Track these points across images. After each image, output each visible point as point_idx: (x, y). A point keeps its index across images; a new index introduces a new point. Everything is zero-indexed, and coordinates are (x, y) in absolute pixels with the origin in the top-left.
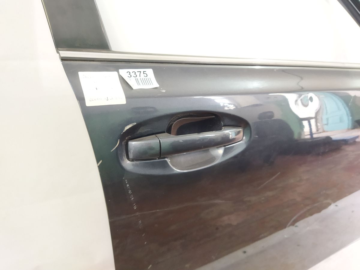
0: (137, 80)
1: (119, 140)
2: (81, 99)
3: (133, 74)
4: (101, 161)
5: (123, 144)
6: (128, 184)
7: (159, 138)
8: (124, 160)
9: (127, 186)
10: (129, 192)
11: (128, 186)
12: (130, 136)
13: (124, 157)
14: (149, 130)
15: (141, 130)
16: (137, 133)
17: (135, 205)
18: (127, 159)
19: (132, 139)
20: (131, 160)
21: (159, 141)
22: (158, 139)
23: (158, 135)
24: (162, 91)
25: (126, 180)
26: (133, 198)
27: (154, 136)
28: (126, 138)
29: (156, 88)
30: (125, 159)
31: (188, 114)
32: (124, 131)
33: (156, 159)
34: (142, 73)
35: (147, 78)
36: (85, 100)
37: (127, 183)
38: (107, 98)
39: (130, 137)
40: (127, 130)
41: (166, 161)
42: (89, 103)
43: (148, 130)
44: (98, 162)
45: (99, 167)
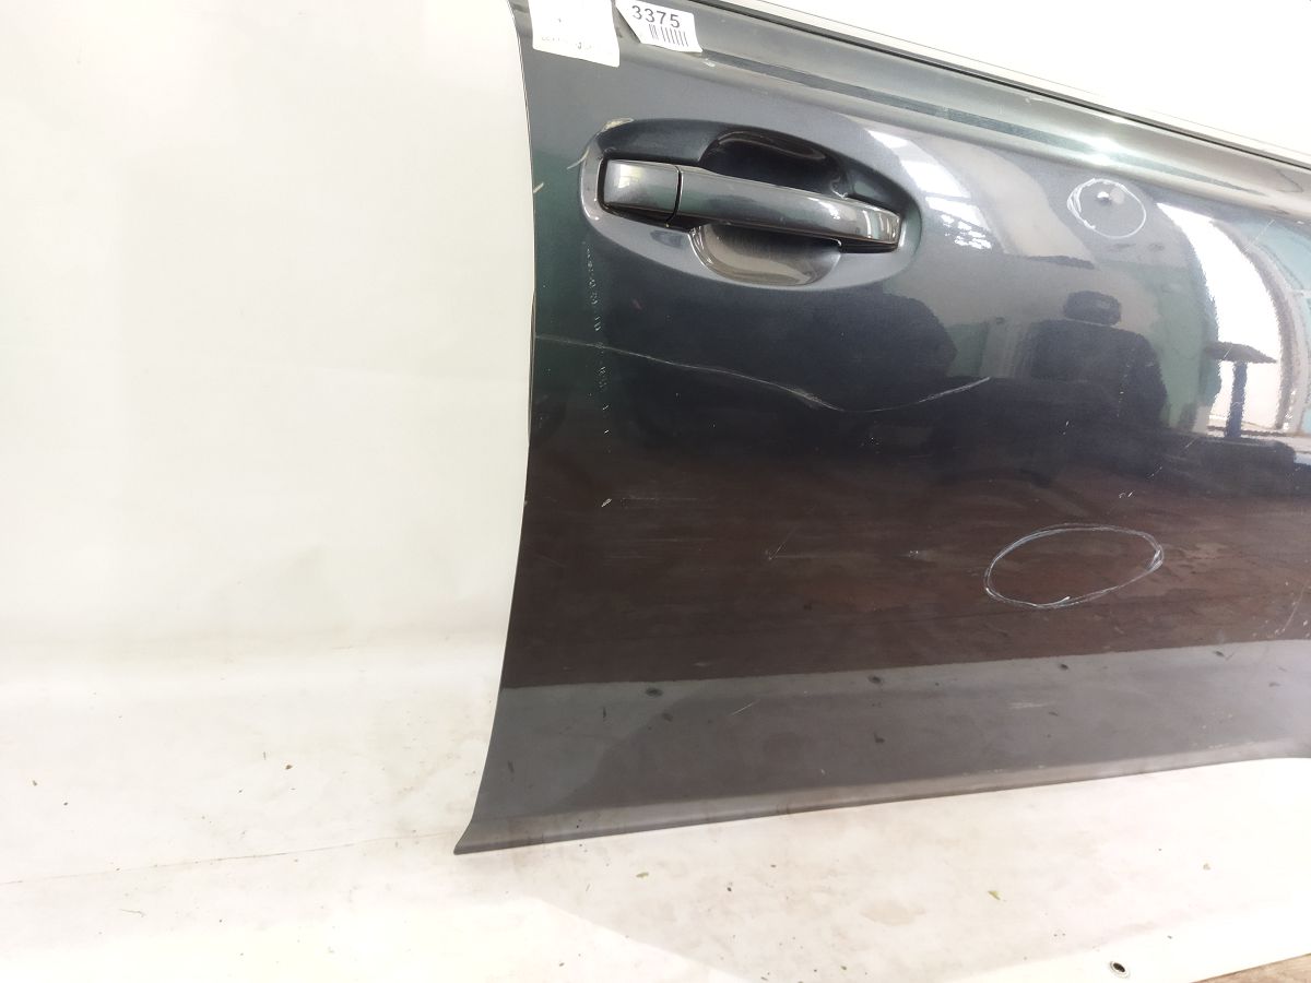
0: (653, 30)
2: (525, 35)
3: (645, 15)
4: (542, 185)
6: (591, 262)
10: (590, 284)
11: (590, 265)
14: (662, 147)
16: (630, 146)
17: (598, 321)
20: (606, 208)
24: (705, 64)
25: (588, 250)
26: (596, 302)
28: (606, 150)
29: (693, 54)
32: (604, 130)
34: (668, 17)
35: (677, 30)
36: (531, 38)
37: (589, 256)
38: (580, 45)
39: (613, 150)
40: (612, 129)
42: (538, 44)
43: (657, 145)
44: (535, 185)
45: (535, 196)
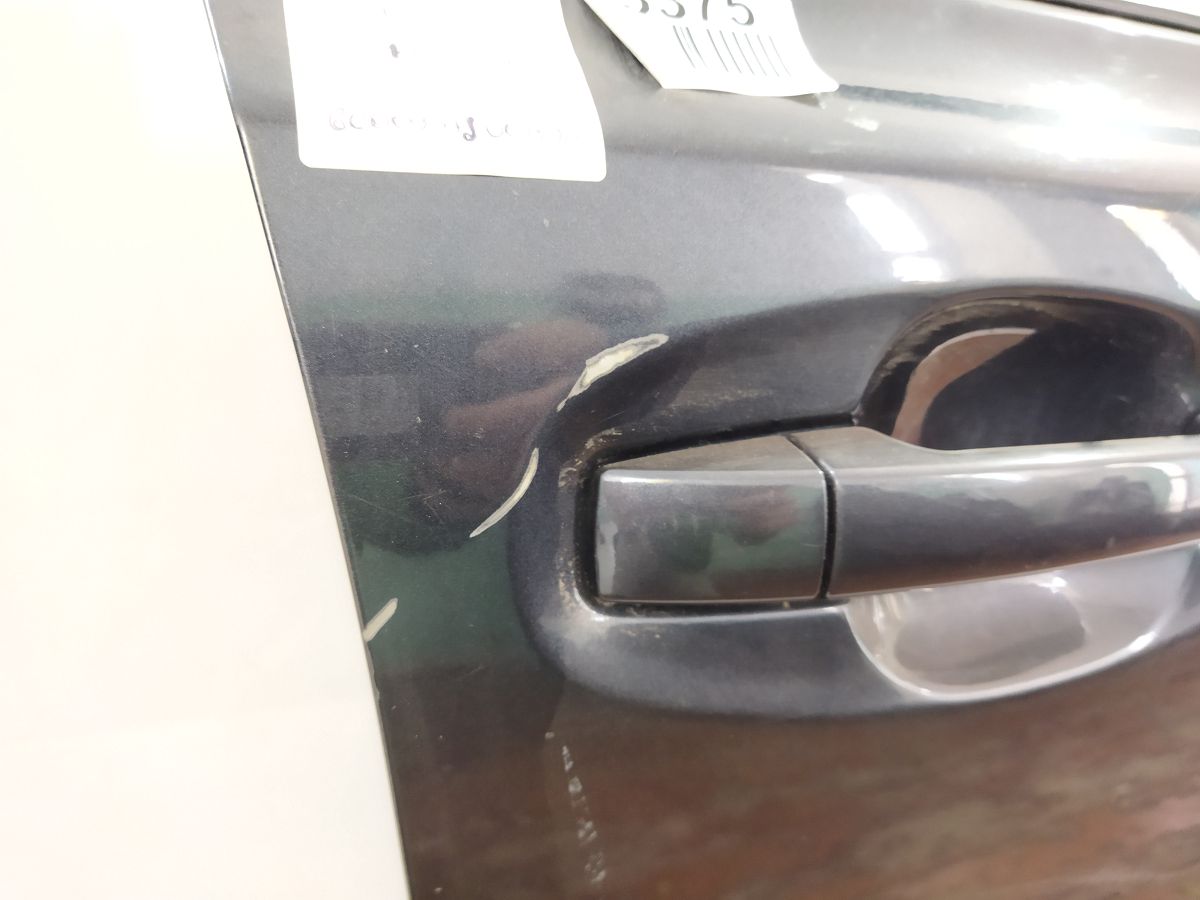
1: (536, 451)
4: (390, 609)
5: (562, 484)
6: (576, 780)
7: (823, 463)
8: (559, 604)
9: (572, 789)
10: (581, 834)
11: (575, 787)
12: (613, 432)
13: (562, 584)
14: (753, 394)
15: (697, 396)
16: (664, 413)
18: (578, 597)
19: (626, 452)
20: (607, 604)
21: (823, 483)
22: (816, 462)
23: (809, 437)
24: (857, 123)
25: (565, 751)
26: (602, 875)
27: (777, 441)
28: (590, 444)
29: (808, 99)
30: (567, 594)
31: (1015, 303)
32: (576, 391)
33: (777, 607)
35: (751, 31)
36: (295, 123)
37: (568, 767)
38: (471, 121)
39: (611, 437)
41: (839, 625)
42: (322, 146)
43: (743, 394)
44: (365, 616)
45: (373, 648)
